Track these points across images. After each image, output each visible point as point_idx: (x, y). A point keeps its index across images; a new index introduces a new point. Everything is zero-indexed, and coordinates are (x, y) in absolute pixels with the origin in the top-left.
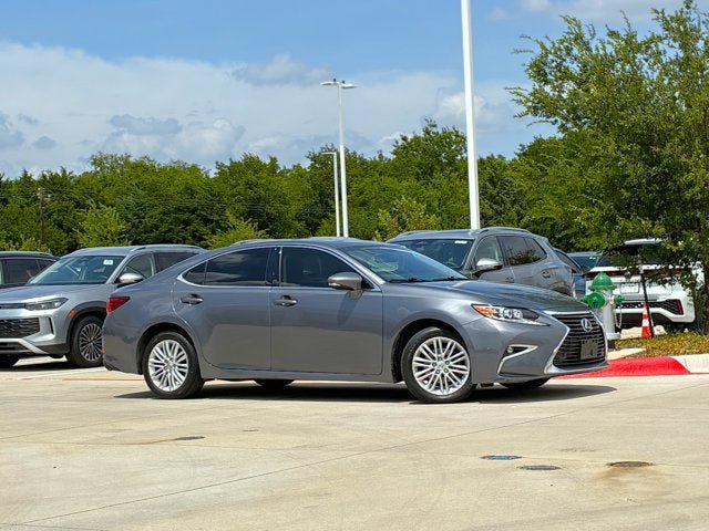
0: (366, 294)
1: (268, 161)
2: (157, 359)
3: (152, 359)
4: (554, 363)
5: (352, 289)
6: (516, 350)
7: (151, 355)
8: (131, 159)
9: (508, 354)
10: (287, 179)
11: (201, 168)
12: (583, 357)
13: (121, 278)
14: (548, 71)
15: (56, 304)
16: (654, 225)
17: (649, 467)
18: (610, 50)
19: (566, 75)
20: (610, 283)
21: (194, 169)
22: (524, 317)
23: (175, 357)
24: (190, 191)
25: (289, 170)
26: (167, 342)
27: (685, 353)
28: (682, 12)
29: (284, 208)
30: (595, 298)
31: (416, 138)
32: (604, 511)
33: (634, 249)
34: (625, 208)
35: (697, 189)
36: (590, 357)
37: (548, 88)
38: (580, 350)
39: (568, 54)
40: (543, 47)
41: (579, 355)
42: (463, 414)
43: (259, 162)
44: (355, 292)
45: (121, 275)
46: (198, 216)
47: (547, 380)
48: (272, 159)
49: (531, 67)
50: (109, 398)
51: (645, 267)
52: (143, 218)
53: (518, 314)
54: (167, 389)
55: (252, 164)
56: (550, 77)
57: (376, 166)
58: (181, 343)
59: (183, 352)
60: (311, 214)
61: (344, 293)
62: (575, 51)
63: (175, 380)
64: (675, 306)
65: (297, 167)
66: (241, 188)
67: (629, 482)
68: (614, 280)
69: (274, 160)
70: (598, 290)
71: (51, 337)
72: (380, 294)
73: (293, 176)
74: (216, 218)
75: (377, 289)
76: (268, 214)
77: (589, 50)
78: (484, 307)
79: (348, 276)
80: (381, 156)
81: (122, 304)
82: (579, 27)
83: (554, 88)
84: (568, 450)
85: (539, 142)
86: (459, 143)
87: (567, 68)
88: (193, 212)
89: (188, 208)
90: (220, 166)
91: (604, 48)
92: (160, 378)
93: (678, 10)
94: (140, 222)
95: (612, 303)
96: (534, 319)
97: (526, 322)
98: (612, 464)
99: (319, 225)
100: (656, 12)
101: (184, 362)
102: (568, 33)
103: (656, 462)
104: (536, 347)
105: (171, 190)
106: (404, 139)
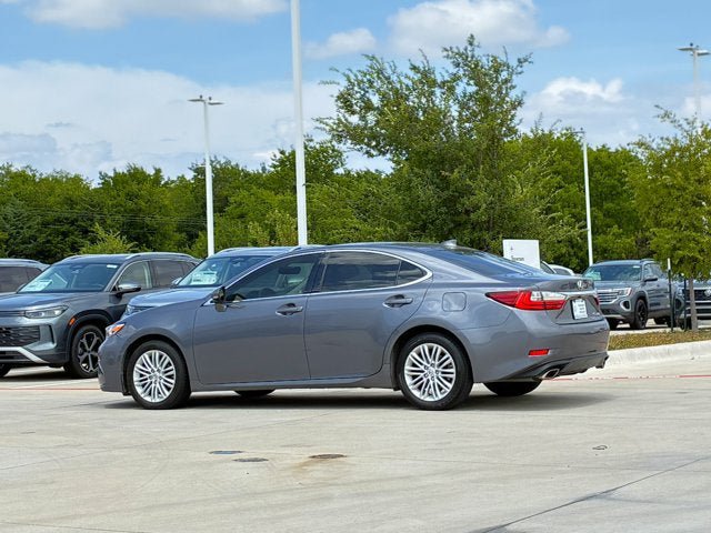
1: (152, 172)
8: (13, 169)
10: (171, 190)
11: (84, 178)
17: (341, 459)
19: (368, 107)
21: (77, 180)
24: (71, 202)
25: (173, 182)
31: (293, 153)
39: (371, 86)
40: (349, 80)
43: (143, 173)
46: (78, 227)
48: (156, 170)
49: (339, 98)
52: (22, 228)
55: (136, 175)
56: (356, 108)
57: (259, 178)
62: (377, 84)
65: (182, 179)
66: (121, 199)
69: (158, 171)
73: (177, 187)
77: (391, 84)
80: (264, 169)
83: (360, 118)
86: (336, 156)
87: (369, 100)
88: (72, 223)
89: (66, 219)
90: (103, 176)
94: (18, 233)
99: (197, 236)
100: (446, 49)
102: (370, 68)
105: (52, 200)
106: (282, 153)
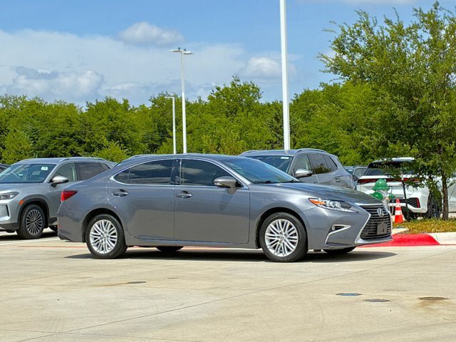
0: (238, 190)
1: (122, 102)
2: (96, 232)
3: (92, 233)
4: (361, 237)
5: (229, 187)
6: (337, 228)
7: (92, 229)
8: (27, 99)
9: (332, 231)
10: (135, 114)
11: (76, 105)
12: (378, 233)
13: (54, 179)
14: (345, 45)
15: (11, 196)
16: (411, 148)
17: (446, 300)
18: (387, 34)
20: (386, 186)
21: (72, 107)
22: (342, 207)
23: (108, 231)
24: (70, 122)
25: (137, 108)
26: (103, 221)
27: (435, 232)
28: (432, 11)
29: (134, 134)
30: (377, 196)
31: (226, 89)
32: (431, 325)
33: (398, 164)
34: (392, 138)
35: (441, 125)
36: (382, 233)
37: (345, 57)
38: (376, 229)
39: (359, 35)
40: (343, 30)
41: (376, 231)
42: (306, 269)
43: (116, 102)
44: (231, 189)
45: (53, 177)
46: (75, 139)
47: (353, 248)
48: (124, 100)
49: (335, 43)
50: (61, 258)
51: (404, 176)
52: (37, 140)
53: (337, 204)
54: (102, 252)
55: (111, 104)
56: (347, 50)
57: (197, 107)
58: (113, 222)
59: (114, 228)
60: (151, 139)
61: (224, 189)
62: (364, 33)
63: (108, 246)
64: (415, 202)
65: (143, 107)
66: (105, 120)
67: (438, 309)
68: (389, 184)
69: (126, 101)
70: (379, 190)
71: (7, 218)
72: (248, 191)
73: (140, 113)
74: (88, 140)
75: (245, 187)
76: (123, 138)
77: (372, 33)
78: (317, 200)
79: (226, 179)
80: (200, 100)
81: (72, 195)
82: (367, 18)
83: (349, 57)
84: (388, 290)
85: (307, 92)
86: (255, 92)
87: (357, 45)
88: (71, 136)
89: (68, 133)
90: (89, 105)
91: (383, 33)
92: (97, 245)
93: (430, 10)
95: (387, 199)
96: (349, 208)
97: (343, 210)
98: (422, 299)
99: (160, 146)
100: (416, 10)
101: (114, 234)
102: (360, 22)
103: (449, 297)
104: (349, 227)
105: (57, 120)
106: (218, 89)
